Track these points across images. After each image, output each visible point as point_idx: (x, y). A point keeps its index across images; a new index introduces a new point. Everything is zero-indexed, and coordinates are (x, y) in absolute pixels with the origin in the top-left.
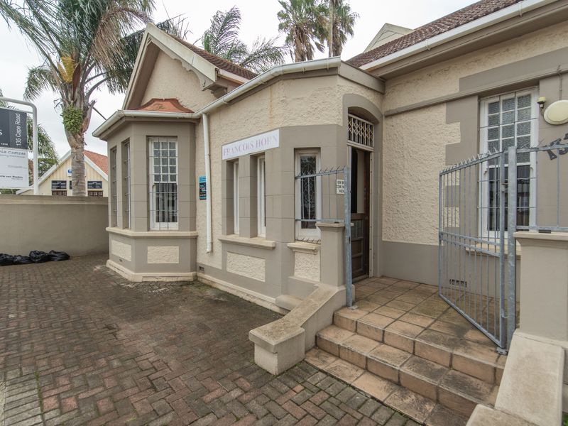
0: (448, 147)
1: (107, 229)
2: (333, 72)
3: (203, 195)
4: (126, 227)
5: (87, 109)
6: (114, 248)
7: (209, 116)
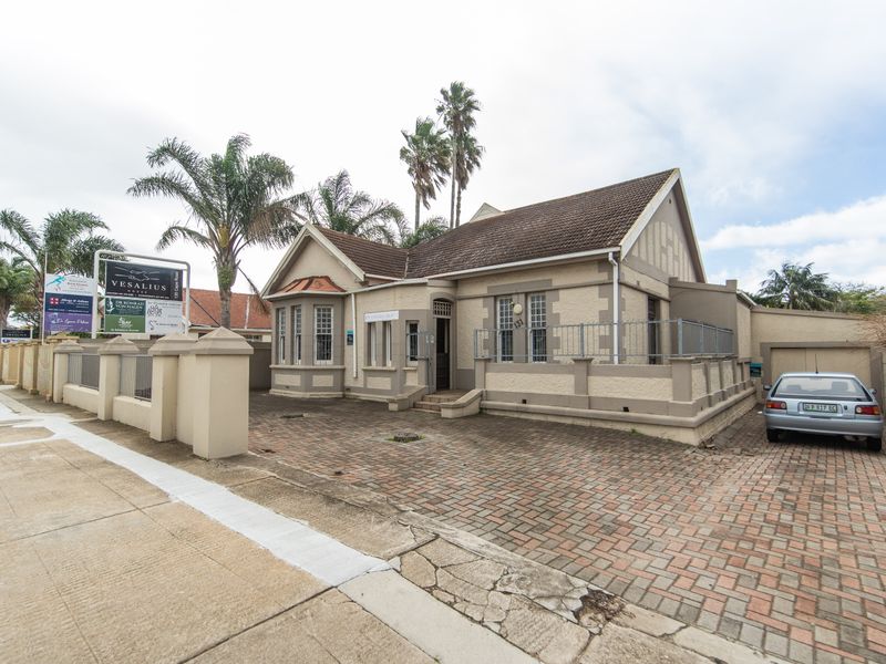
0: (484, 319)
2: (424, 284)
3: (350, 342)
4: (292, 364)
5: (235, 267)
6: (279, 379)
7: (356, 294)
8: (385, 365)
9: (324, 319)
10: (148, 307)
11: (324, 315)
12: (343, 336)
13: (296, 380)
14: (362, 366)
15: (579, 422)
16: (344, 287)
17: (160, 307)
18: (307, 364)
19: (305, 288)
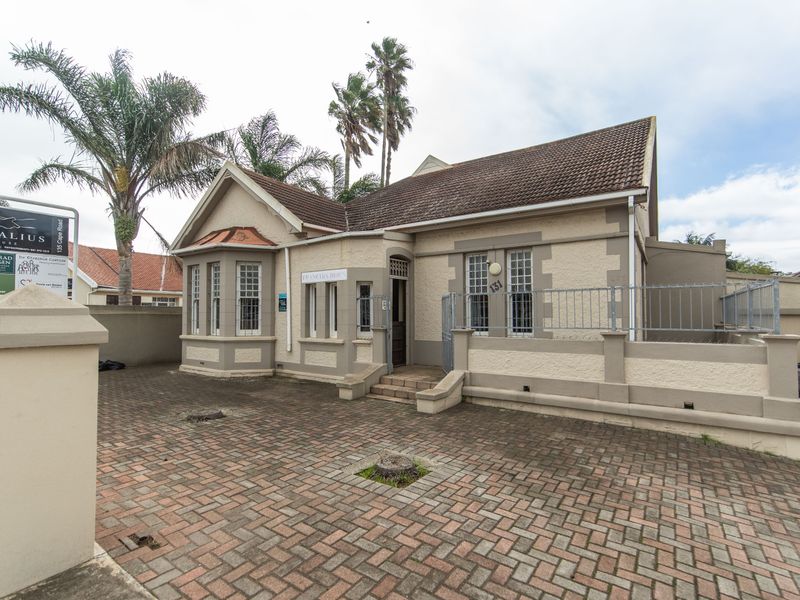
0: (450, 281)
1: (181, 337)
2: (380, 237)
3: (283, 307)
4: (209, 334)
5: (137, 217)
6: (191, 353)
7: (290, 249)
8: (328, 336)
9: (250, 280)
10: (19, 261)
11: (249, 275)
12: (273, 300)
13: (213, 355)
14: (298, 337)
15: (613, 421)
16: (275, 241)
17: (36, 262)
18: (226, 335)
19: (225, 240)
